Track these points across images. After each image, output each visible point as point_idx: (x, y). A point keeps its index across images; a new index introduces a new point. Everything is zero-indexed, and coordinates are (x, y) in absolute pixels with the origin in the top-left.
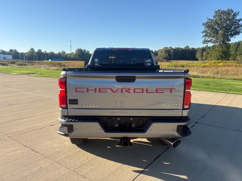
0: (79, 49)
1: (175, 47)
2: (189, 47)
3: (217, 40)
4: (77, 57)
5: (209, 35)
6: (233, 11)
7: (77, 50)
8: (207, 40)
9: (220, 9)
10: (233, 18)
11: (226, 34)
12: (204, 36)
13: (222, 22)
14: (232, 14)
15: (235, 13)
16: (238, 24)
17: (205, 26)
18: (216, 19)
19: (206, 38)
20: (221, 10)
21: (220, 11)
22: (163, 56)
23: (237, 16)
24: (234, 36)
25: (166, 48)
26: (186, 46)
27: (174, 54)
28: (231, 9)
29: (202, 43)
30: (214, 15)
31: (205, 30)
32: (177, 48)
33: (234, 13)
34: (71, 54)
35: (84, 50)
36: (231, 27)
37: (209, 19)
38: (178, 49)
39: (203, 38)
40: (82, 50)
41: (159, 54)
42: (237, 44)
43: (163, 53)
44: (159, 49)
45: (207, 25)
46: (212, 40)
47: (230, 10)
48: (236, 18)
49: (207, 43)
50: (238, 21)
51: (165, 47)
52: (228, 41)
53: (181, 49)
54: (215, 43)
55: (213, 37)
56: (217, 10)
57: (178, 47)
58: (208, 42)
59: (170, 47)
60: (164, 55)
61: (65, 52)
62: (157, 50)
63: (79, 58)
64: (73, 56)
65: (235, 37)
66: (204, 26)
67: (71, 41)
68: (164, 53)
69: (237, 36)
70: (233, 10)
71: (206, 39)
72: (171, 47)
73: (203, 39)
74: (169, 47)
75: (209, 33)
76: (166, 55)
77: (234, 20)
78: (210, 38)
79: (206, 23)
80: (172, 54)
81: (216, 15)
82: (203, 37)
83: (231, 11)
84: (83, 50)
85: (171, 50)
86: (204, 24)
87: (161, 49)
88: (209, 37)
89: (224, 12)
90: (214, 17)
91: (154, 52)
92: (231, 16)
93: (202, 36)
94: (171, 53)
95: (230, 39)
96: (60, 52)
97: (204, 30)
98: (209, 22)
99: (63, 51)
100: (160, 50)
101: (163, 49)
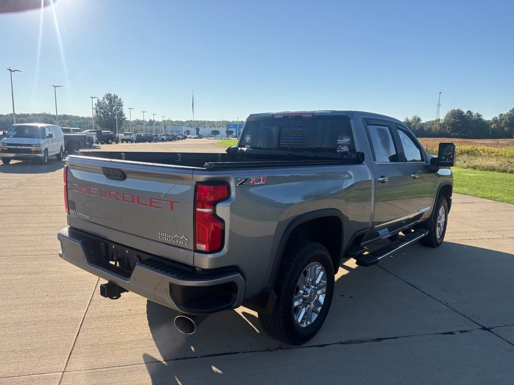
0: (454, 110)
4: (448, 129)
7: (449, 113)
34: (432, 123)
35: (469, 112)
40: (462, 113)
61: (419, 120)
63: (452, 132)
64: (438, 128)
67: (440, 93)
84: (465, 112)
96: (407, 120)
99: (416, 117)
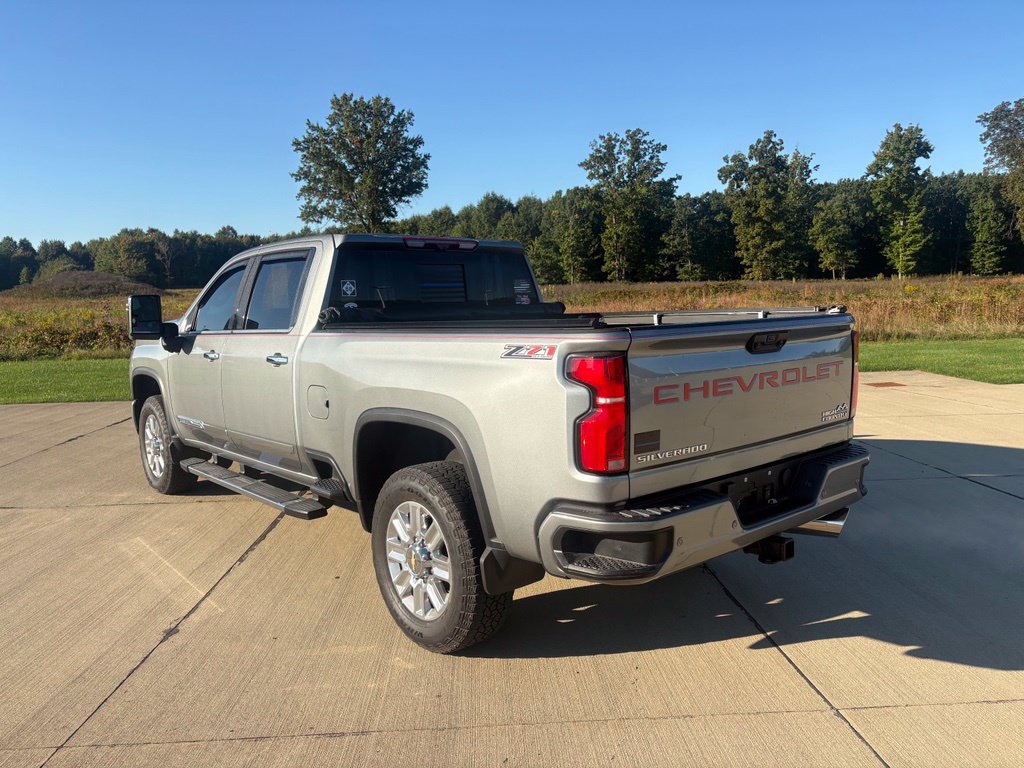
1: (176, 231)
2: (234, 232)
3: (350, 209)
5: (320, 186)
6: (393, 108)
8: (315, 208)
9: (348, 94)
10: (397, 134)
11: (381, 188)
12: (304, 190)
13: (361, 141)
14: (392, 117)
15: (400, 114)
16: (413, 156)
17: (302, 151)
18: (340, 131)
19: (311, 201)
20: (354, 99)
21: (351, 102)
22: (121, 270)
23: (409, 125)
24: (406, 198)
25: (132, 233)
26: (224, 228)
27: (172, 262)
28: (387, 100)
29: (300, 220)
30: (332, 112)
31: (305, 169)
32: (185, 236)
33: (396, 113)
36: (392, 166)
37: (313, 128)
38: (188, 241)
39: (302, 197)
41: (101, 260)
42: (411, 228)
43: (123, 256)
44: (97, 238)
45: (308, 148)
46: (333, 207)
47: (383, 101)
48: (405, 134)
49: (316, 219)
50: (411, 143)
51: (124, 227)
52: (389, 215)
53: (202, 238)
54: (346, 220)
55: (334, 197)
56: (339, 97)
57: (187, 229)
58: (322, 217)
59: (152, 231)
60: (129, 265)
62: (84, 243)
65: (408, 202)
66: (300, 153)
68: (128, 258)
69: (413, 199)
70: (392, 101)
71: (313, 204)
72: (155, 227)
73: (303, 202)
74: (145, 231)
75: (320, 180)
76: (140, 264)
77: (399, 140)
78: (326, 201)
79: (306, 141)
80: (164, 260)
81: (336, 114)
82: (300, 195)
83: (385, 105)
85: (160, 244)
86: (299, 144)
87: (108, 236)
88: (323, 195)
89: (362, 108)
90: (333, 121)
91: (68, 248)
92: (388, 124)
93: (299, 192)
94: (158, 257)
95: (394, 209)
97: (301, 169)
98: (315, 139)
100: (102, 240)
101: (116, 239)
